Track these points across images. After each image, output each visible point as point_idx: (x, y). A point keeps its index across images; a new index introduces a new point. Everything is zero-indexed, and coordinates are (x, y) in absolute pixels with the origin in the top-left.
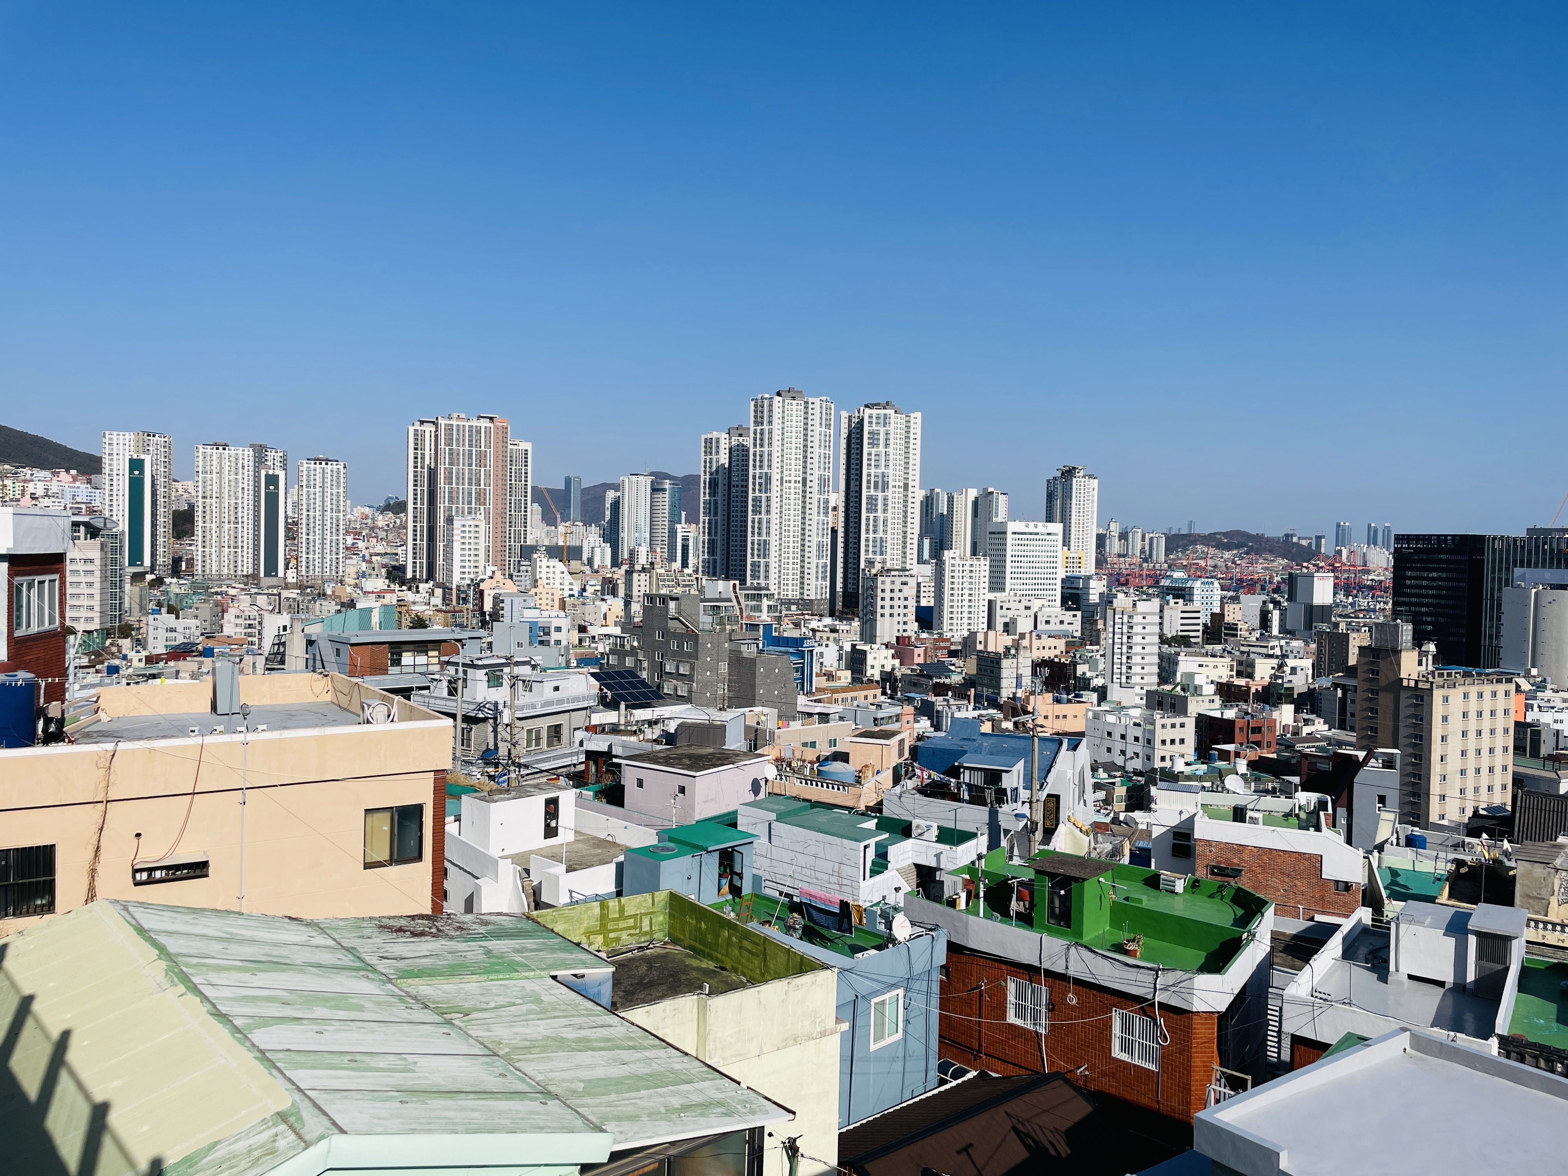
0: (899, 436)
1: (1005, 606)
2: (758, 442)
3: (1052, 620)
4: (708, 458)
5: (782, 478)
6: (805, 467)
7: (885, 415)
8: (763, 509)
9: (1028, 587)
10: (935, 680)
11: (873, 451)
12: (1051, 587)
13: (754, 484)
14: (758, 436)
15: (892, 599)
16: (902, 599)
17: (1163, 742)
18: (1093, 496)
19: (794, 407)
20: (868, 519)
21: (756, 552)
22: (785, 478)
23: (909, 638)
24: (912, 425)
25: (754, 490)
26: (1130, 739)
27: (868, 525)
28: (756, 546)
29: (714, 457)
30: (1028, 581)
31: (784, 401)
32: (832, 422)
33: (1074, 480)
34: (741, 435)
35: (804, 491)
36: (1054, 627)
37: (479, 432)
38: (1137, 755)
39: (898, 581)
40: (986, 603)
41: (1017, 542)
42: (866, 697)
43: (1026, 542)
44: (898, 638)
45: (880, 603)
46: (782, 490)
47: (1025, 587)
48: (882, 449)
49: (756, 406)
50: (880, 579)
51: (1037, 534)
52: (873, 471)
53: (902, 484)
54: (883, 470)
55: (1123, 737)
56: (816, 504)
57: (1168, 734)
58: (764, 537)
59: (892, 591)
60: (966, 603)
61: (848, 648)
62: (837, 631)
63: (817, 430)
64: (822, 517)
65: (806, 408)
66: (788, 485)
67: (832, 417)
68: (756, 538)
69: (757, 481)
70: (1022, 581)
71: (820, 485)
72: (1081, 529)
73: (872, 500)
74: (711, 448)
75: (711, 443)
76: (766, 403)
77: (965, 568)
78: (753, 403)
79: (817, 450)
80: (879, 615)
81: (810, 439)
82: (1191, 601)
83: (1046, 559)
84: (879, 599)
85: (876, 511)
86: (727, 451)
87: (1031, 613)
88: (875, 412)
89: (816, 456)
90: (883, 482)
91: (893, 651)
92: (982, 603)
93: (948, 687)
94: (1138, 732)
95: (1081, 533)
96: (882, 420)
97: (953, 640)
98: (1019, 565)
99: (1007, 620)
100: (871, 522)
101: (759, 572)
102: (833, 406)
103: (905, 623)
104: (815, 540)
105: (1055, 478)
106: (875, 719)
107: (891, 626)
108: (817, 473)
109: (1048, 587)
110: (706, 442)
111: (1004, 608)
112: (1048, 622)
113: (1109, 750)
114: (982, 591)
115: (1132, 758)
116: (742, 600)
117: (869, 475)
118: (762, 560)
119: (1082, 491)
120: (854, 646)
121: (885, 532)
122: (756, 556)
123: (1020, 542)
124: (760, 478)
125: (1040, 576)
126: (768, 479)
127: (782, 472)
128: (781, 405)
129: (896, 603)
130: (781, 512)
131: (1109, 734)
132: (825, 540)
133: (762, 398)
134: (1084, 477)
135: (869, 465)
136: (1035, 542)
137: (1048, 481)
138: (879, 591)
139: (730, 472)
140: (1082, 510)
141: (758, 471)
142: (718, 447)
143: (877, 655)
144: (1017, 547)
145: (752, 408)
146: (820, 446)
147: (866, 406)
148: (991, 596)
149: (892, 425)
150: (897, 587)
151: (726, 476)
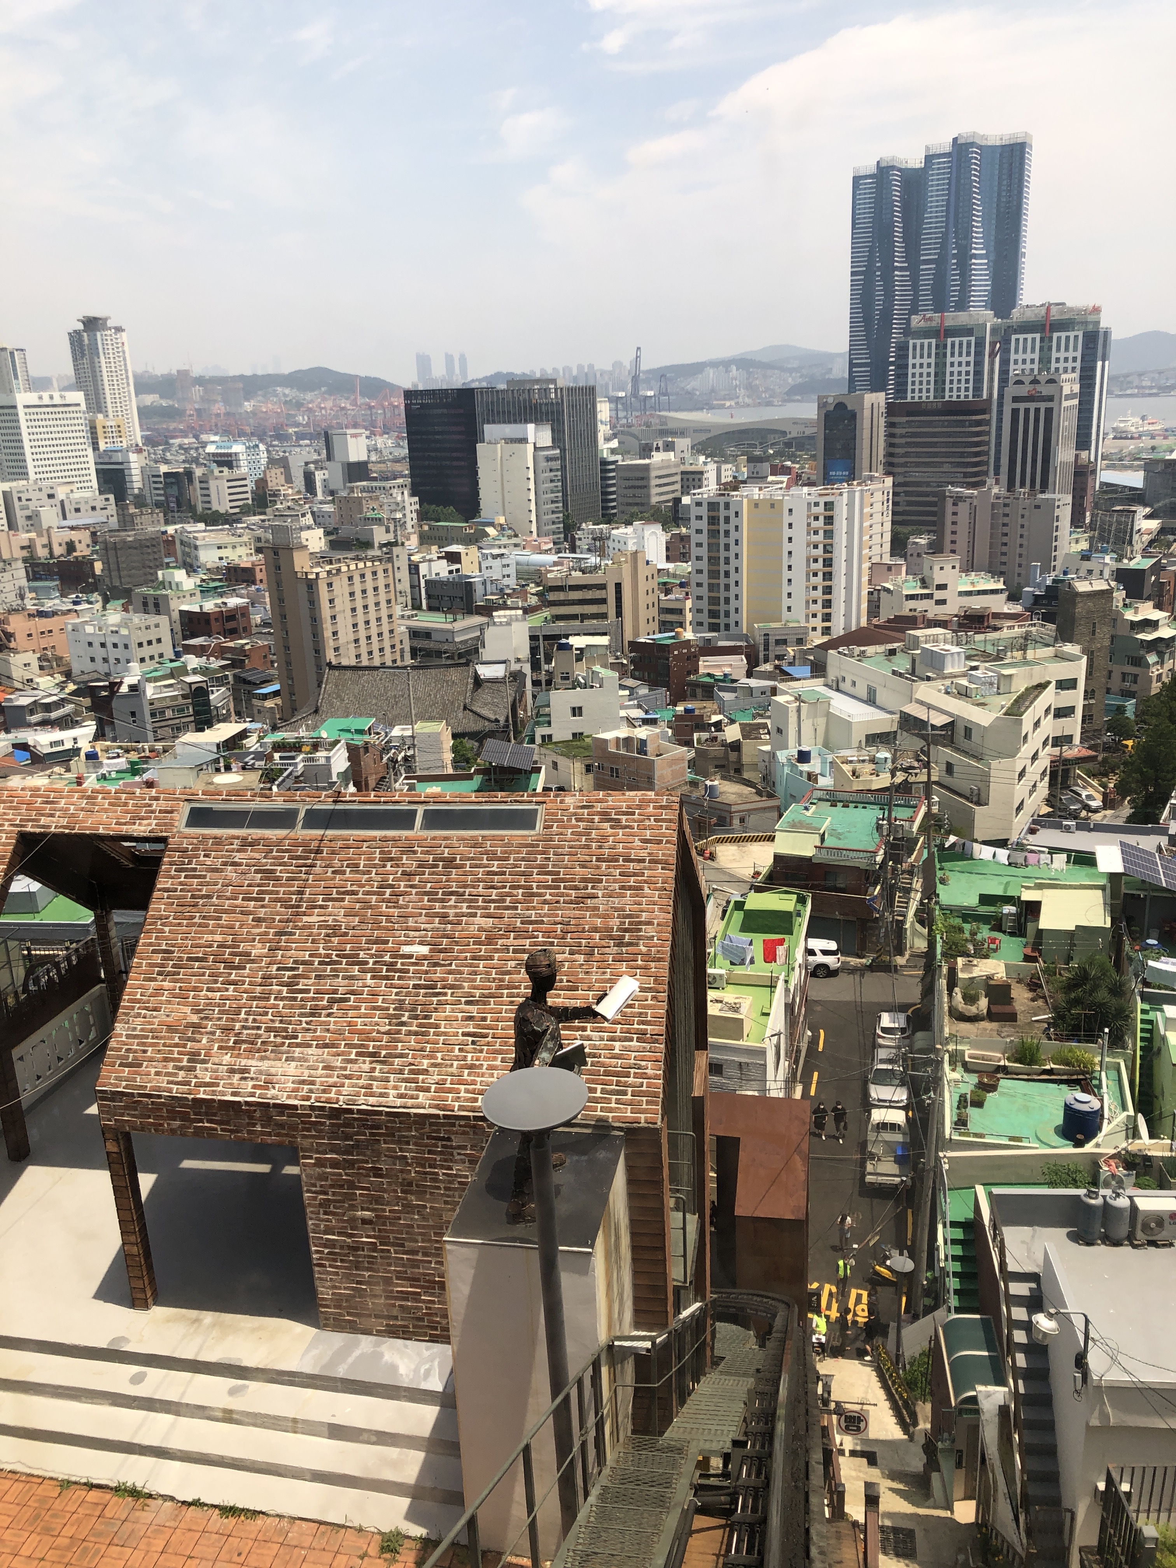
1: (24, 496)
3: (82, 507)
9: (53, 468)
12: (83, 466)
17: (140, 645)
26: (109, 645)
30: (52, 462)
33: (99, 334)
36: (86, 514)
38: (118, 660)
41: (32, 417)
43: (44, 416)
47: (50, 468)
51: (54, 406)
55: (103, 645)
57: (144, 637)
70: (46, 462)
72: (117, 397)
82: (237, 467)
83: (72, 435)
87: (56, 501)
94: (115, 639)
98: (40, 443)
105: (76, 331)
109: (80, 466)
111: (23, 499)
112: (77, 510)
113: (93, 660)
115: (114, 664)
119: (110, 347)
123: (35, 417)
125: (67, 454)
131: (90, 644)
136: (54, 416)
140: (113, 370)
144: (32, 423)
148: (6, 486)
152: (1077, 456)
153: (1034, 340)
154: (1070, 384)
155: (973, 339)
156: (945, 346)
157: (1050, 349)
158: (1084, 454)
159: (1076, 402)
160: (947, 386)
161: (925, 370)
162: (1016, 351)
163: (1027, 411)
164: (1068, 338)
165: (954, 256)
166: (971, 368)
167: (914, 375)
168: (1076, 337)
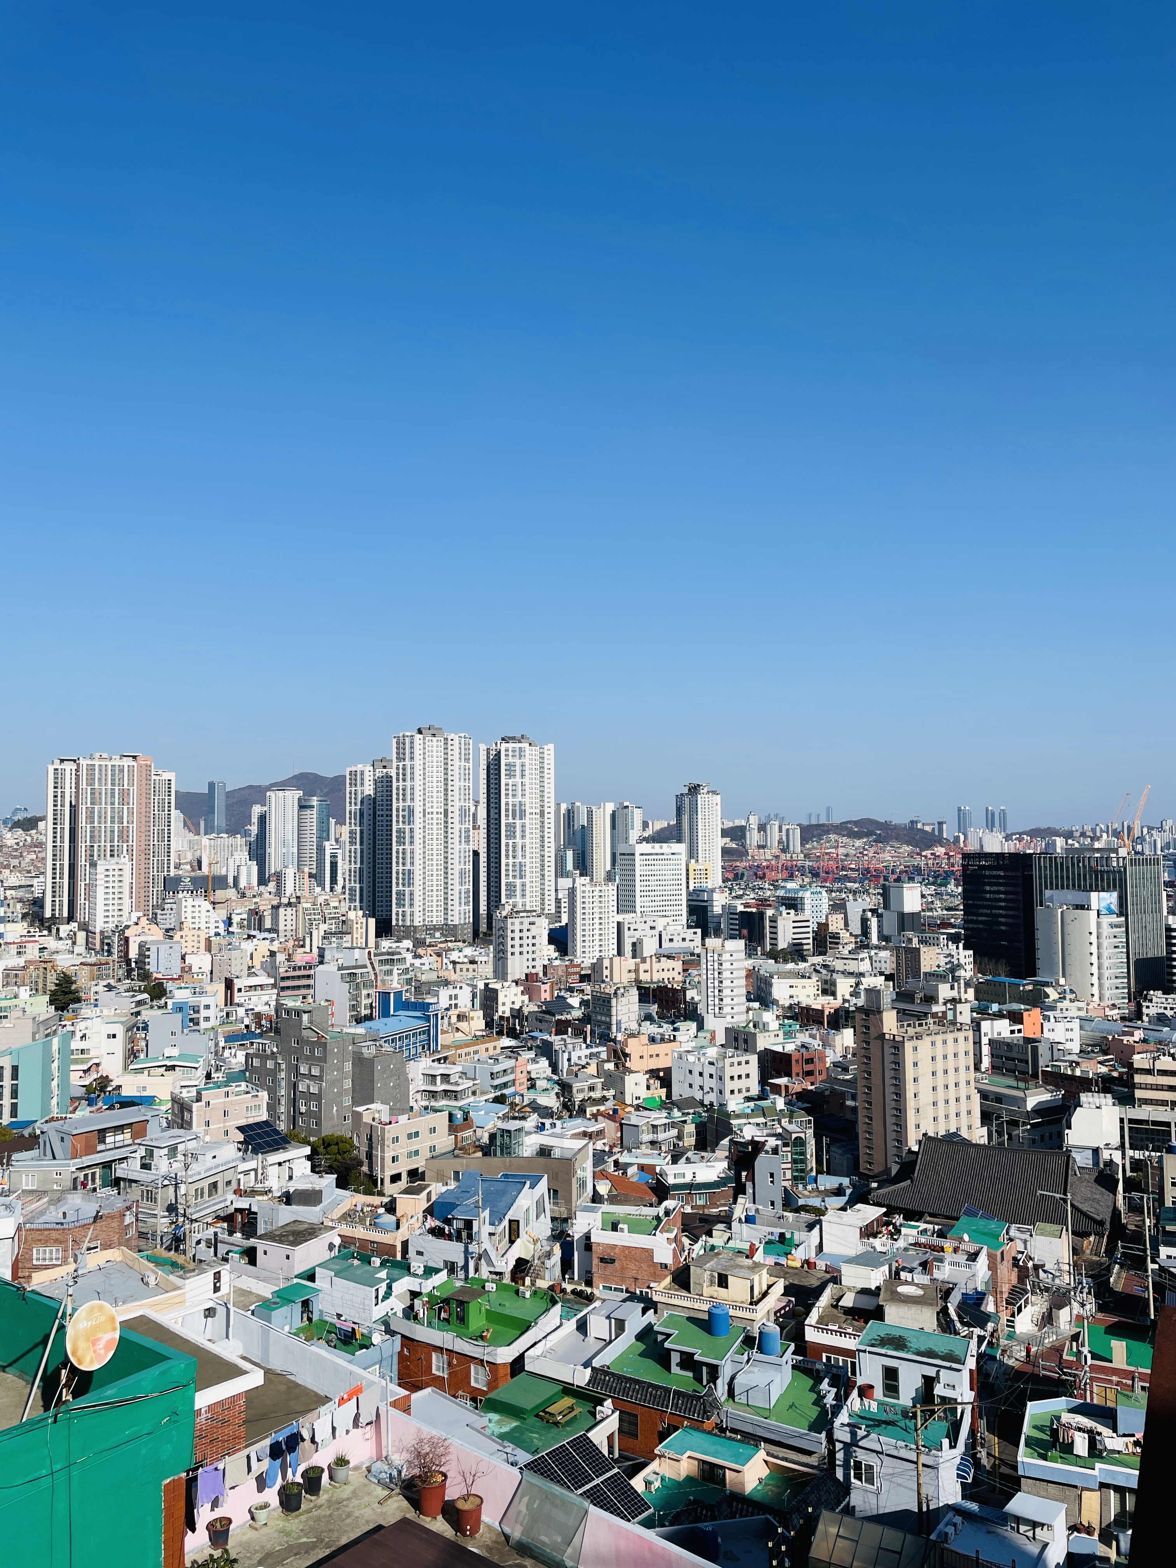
0: (534, 767)
1: (633, 927)
2: (401, 776)
3: (675, 938)
4: (353, 789)
5: (424, 810)
6: (446, 800)
7: (520, 748)
8: (407, 840)
9: (656, 904)
10: (558, 1017)
11: (510, 782)
12: (677, 903)
13: (398, 816)
14: (401, 771)
15: (521, 938)
16: (530, 938)
17: (732, 1078)
18: (717, 811)
19: (435, 743)
20: (507, 845)
21: (401, 881)
22: (427, 810)
23: (537, 974)
24: (546, 757)
25: (398, 822)
26: (706, 1075)
27: (507, 851)
28: (401, 876)
29: (359, 788)
30: (656, 898)
31: (424, 738)
32: (471, 756)
33: (699, 796)
34: (385, 767)
35: (446, 822)
36: (677, 944)
37: (122, 771)
38: (712, 1089)
39: (526, 921)
40: (615, 925)
41: (645, 862)
42: (487, 1050)
43: (653, 862)
44: (527, 975)
45: (510, 943)
46: (424, 821)
47: (653, 904)
48: (518, 779)
49: (398, 743)
50: (510, 921)
51: (663, 854)
52: (511, 800)
53: (538, 811)
54: (520, 799)
55: (701, 1074)
56: (458, 834)
57: (736, 1071)
58: (408, 867)
59: (521, 931)
60: (597, 926)
61: (481, 985)
62: (476, 963)
63: (457, 764)
64: (463, 846)
65: (446, 744)
66: (430, 816)
67: (471, 751)
68: (401, 868)
69: (401, 813)
70: (651, 899)
71: (460, 815)
72: (707, 841)
73: (511, 828)
74: (356, 780)
75: (356, 775)
76: (407, 740)
77: (595, 893)
78: (395, 740)
79: (457, 784)
80: (509, 954)
81: (450, 773)
82: (803, 910)
83: (672, 877)
84: (509, 939)
85: (515, 837)
86: (372, 783)
87: (656, 932)
88: (511, 745)
89: (456, 788)
90: (521, 810)
91: (522, 988)
92: (611, 925)
93: (567, 1023)
94: (712, 1070)
95: (707, 845)
96: (517, 753)
97: (583, 965)
98: (648, 883)
99: (635, 940)
100: (511, 848)
101: (404, 900)
102: (471, 741)
103: (533, 960)
104: (457, 868)
105: (682, 794)
106: (492, 1074)
107: (521, 962)
108: (457, 805)
109: (675, 903)
110: (350, 774)
111: (632, 929)
112: (671, 940)
113: (691, 1086)
114: (611, 914)
115: (708, 1092)
116: (376, 965)
117: (507, 804)
118: (407, 889)
119: (707, 807)
120: (486, 985)
121: (524, 856)
122: (400, 885)
123: (647, 862)
124: (403, 810)
125: (666, 893)
126: (411, 811)
127: (424, 805)
128: (421, 742)
129: (525, 942)
130: (424, 842)
131: (690, 1072)
132: (467, 867)
133: (404, 736)
134: (708, 792)
135: (507, 795)
136: (661, 862)
137: (677, 796)
138: (509, 931)
139: (375, 803)
140: (707, 824)
141: (401, 804)
142: (362, 779)
143: (507, 993)
144: (645, 868)
145: (395, 745)
146: (460, 779)
147: (503, 739)
148: (620, 918)
149: (527, 756)
150: (526, 926)
151: (371, 807)
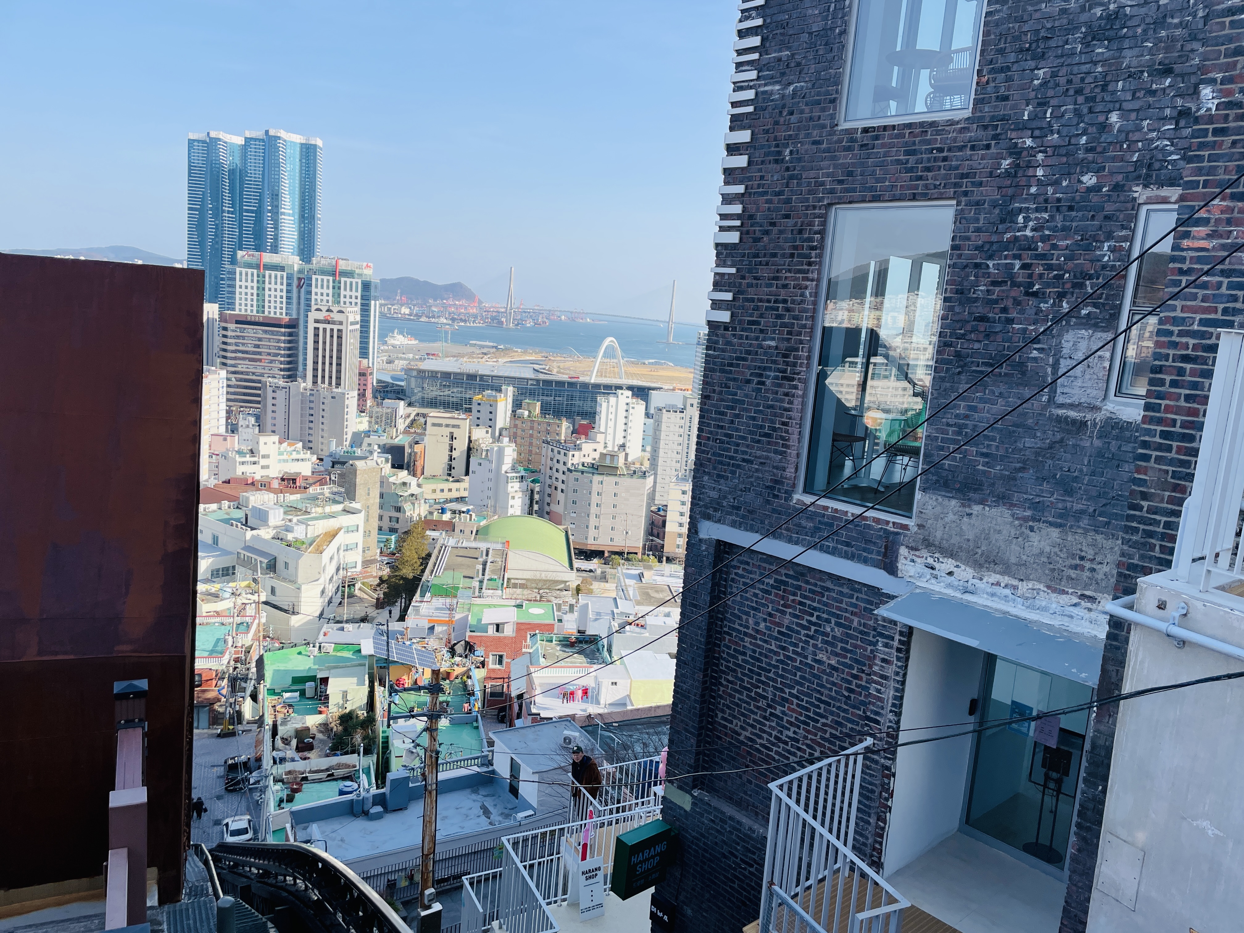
152: (360, 362)
153: (328, 281)
154: (353, 314)
155: (285, 274)
156: (264, 277)
157: (339, 288)
158: (365, 361)
159: (358, 326)
160: (267, 304)
161: (249, 291)
162: (316, 287)
163: (325, 330)
164: (351, 283)
165: (269, 211)
166: (284, 294)
167: (240, 293)
168: (357, 283)
